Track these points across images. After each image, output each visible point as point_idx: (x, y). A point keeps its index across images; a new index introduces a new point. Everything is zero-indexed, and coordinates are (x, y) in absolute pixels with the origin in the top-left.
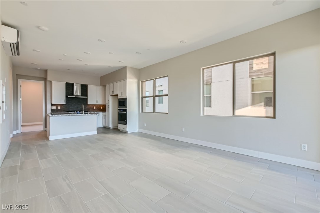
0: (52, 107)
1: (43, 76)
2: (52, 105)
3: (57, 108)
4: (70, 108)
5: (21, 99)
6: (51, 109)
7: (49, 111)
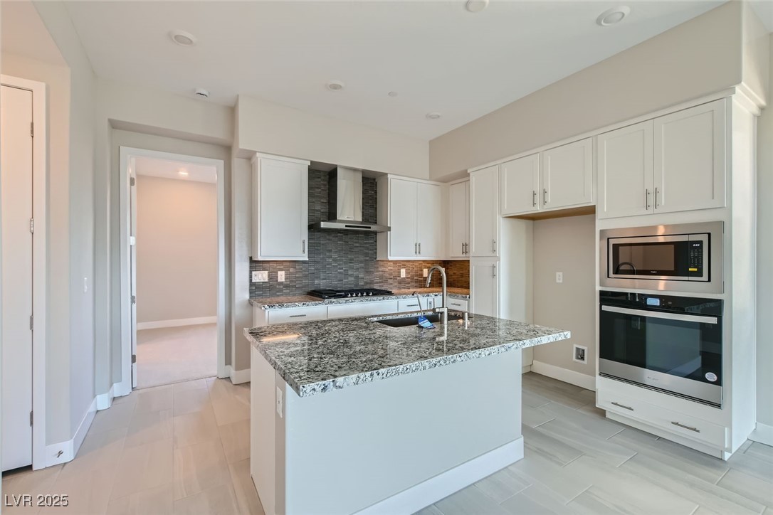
0: (253, 273)
1: (219, 134)
2: (254, 264)
3: (273, 276)
4: (318, 278)
5: (132, 240)
6: (252, 284)
7: (242, 294)
